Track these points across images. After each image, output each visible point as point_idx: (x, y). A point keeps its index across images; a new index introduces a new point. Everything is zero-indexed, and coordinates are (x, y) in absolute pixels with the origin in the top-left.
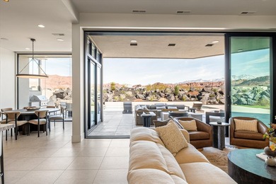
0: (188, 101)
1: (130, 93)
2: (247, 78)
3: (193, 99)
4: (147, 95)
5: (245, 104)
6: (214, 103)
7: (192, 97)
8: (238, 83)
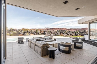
0: (41, 35)
1: (16, 32)
2: (49, 28)
3: (42, 34)
4: (25, 33)
5: (57, 35)
6: (49, 35)
7: (42, 33)
8: (47, 29)
